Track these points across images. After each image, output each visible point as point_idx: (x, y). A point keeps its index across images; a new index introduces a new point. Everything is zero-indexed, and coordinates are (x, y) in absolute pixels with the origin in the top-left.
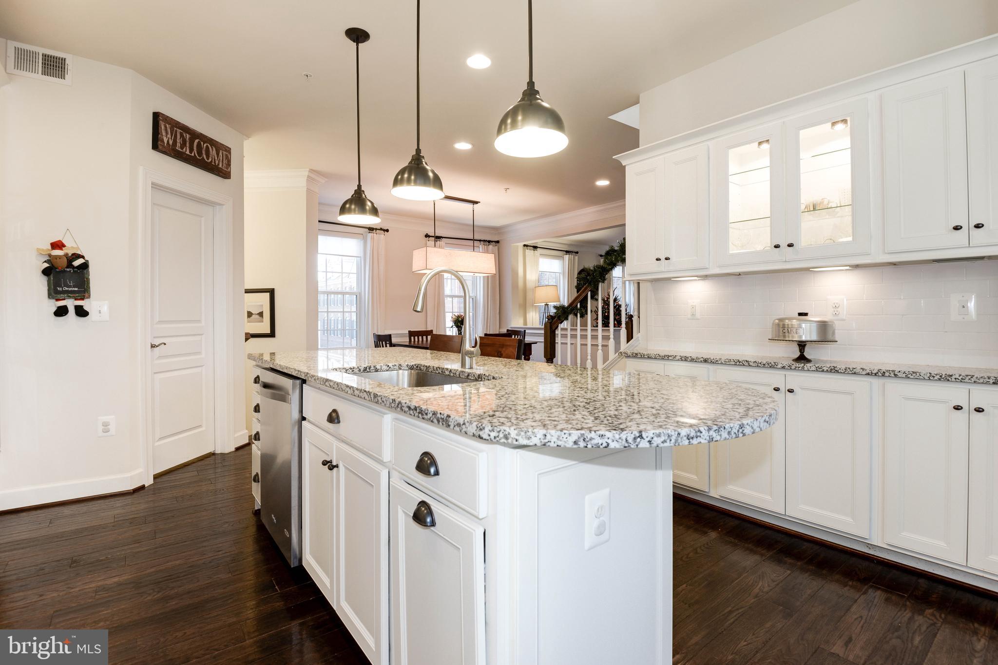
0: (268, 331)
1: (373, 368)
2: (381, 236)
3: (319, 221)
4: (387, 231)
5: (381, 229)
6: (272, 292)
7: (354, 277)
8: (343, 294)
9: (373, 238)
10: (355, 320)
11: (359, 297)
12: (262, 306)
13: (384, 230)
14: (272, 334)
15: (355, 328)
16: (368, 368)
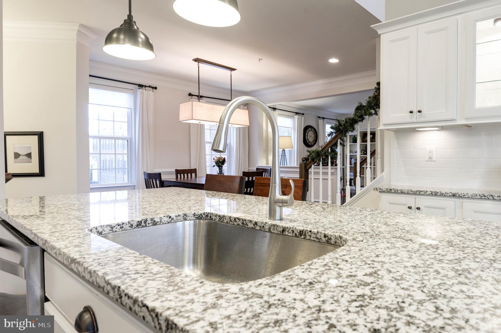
0: (37, 171)
1: (150, 222)
2: (150, 92)
3: (90, 76)
4: (156, 88)
5: (150, 87)
6: (40, 135)
7: (125, 126)
8: (115, 138)
9: (142, 94)
10: (127, 161)
11: (129, 141)
12: (30, 147)
13: (153, 88)
14: (41, 173)
15: (127, 167)
16: (143, 222)
